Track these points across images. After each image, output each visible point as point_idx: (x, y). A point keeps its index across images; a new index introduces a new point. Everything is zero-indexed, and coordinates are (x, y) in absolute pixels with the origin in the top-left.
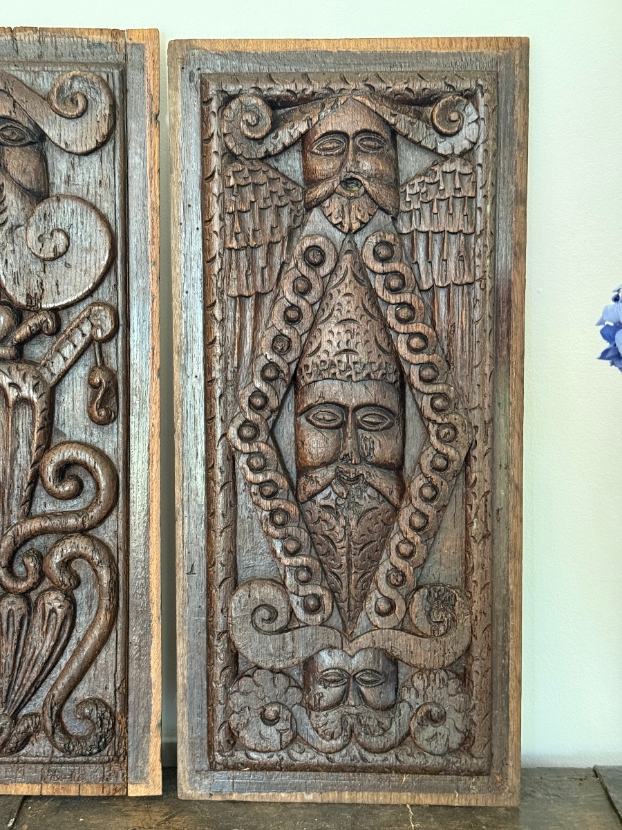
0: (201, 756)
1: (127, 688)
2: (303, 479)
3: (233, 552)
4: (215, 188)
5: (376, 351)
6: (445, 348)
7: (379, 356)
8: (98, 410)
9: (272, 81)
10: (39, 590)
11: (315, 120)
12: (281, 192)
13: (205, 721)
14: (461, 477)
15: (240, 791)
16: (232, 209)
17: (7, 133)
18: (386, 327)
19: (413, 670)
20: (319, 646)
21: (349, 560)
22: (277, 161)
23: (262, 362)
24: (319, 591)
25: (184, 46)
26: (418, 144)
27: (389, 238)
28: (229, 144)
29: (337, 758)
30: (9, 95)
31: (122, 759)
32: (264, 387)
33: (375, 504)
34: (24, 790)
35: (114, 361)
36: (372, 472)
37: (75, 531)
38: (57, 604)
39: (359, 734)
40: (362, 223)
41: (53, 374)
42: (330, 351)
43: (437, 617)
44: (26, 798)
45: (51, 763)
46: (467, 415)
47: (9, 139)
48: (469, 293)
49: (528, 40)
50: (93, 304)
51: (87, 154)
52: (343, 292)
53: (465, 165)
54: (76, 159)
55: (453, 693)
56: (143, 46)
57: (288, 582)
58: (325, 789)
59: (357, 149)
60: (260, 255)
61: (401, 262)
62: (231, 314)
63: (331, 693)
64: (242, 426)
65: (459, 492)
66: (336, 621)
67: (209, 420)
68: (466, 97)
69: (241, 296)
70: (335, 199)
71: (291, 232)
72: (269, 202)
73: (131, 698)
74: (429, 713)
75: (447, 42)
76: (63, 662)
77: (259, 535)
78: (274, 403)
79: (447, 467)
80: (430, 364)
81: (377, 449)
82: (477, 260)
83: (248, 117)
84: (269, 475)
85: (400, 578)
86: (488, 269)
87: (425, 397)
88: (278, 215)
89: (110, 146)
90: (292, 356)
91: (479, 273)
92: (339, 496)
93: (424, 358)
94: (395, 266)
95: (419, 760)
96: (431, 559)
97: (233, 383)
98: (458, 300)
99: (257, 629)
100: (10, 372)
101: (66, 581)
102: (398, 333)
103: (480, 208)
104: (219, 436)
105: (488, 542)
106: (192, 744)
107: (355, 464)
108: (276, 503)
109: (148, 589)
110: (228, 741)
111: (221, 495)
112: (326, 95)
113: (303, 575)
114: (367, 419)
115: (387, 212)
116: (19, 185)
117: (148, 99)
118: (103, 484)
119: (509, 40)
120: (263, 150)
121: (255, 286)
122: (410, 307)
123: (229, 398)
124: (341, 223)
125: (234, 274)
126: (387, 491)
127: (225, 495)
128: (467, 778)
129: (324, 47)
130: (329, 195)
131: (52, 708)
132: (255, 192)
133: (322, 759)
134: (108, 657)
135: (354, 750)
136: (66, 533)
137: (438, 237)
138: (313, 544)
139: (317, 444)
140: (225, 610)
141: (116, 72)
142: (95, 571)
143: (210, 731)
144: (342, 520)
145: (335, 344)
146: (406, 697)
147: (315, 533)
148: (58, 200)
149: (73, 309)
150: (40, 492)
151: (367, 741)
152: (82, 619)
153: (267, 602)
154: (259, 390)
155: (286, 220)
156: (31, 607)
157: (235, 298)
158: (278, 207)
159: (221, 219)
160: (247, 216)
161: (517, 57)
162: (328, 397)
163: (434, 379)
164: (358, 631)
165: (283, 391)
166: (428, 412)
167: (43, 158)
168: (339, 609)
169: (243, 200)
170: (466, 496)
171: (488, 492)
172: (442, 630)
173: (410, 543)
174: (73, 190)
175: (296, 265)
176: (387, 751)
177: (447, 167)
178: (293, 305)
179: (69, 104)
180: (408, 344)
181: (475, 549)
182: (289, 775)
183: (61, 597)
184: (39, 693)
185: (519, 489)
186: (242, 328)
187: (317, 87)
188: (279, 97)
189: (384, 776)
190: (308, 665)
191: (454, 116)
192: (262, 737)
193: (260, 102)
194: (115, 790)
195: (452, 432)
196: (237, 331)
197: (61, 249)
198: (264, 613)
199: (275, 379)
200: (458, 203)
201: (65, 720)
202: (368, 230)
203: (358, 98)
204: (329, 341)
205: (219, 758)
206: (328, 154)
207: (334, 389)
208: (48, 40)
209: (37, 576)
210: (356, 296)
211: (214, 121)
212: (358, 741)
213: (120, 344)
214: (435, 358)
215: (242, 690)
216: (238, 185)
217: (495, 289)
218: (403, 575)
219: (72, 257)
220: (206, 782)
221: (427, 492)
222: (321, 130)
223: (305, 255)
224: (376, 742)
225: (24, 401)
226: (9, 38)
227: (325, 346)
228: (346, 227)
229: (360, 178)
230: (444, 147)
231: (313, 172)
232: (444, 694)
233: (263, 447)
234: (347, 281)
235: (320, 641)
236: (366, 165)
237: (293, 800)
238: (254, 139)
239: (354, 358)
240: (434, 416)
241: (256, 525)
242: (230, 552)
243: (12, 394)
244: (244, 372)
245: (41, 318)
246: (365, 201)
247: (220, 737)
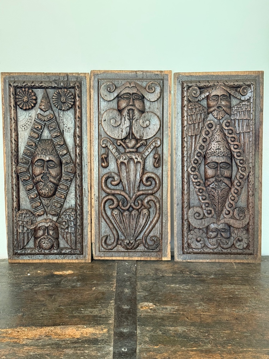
0: (181, 250)
1: (162, 233)
2: (206, 181)
3: (189, 200)
4: (185, 109)
5: (225, 149)
6: (243, 148)
7: (226, 150)
8: (156, 164)
9: (200, 83)
10: (141, 209)
11: (211, 92)
12: (202, 110)
13: (181, 242)
14: (247, 180)
15: (190, 259)
16: (190, 114)
17: (136, 97)
18: (228, 143)
19: (234, 229)
20: (211, 223)
21: (218, 201)
22: (201, 102)
23: (197, 152)
24: (211, 209)
25: (178, 74)
26: (236, 98)
27: (229, 121)
28: (190, 99)
29: (215, 251)
30: (136, 88)
31: (161, 251)
32: (197, 158)
33: (225, 187)
34: (136, 259)
35: (160, 152)
36: (224, 179)
37: (150, 194)
38: (146, 212)
39: (221, 244)
40: (222, 117)
41: (145, 155)
42: (214, 149)
43: (241, 215)
44: (137, 261)
45: (144, 252)
46: (248, 164)
47: (136, 98)
48: (249, 134)
49: (263, 71)
50: (155, 138)
51: (154, 101)
52: (217, 134)
53: (248, 103)
54: (152, 103)
55: (245, 234)
56: (168, 74)
57: (203, 207)
58: (212, 259)
59: (221, 99)
60: (196, 125)
61: (232, 127)
62: (189, 140)
63: (214, 234)
64: (192, 168)
65: (246, 184)
66: (215, 216)
67: (183, 166)
68: (248, 86)
69: (192, 136)
70: (215, 111)
71: (204, 119)
72: (199, 112)
73: (163, 236)
74: (239, 239)
75: (243, 72)
76: (147, 227)
77: (195, 195)
78: (200, 162)
79: (243, 178)
80: (239, 152)
81: (226, 173)
82: (251, 126)
83: (194, 92)
84: (199, 180)
85: (231, 206)
86: (254, 128)
87: (238, 160)
88: (201, 115)
89: (160, 99)
90: (204, 150)
91: (251, 129)
92: (216, 185)
93: (238, 150)
94: (231, 128)
95: (235, 251)
96: (239, 201)
97: (189, 157)
98: (246, 136)
99: (195, 218)
100: (135, 155)
101: (148, 206)
102: (231, 144)
103: (252, 113)
104: (185, 170)
105: (253, 196)
106: (178, 248)
107: (220, 177)
108: (200, 187)
109: (167, 209)
110: (188, 246)
111: (186, 185)
112: (214, 86)
113: (207, 205)
114: (223, 166)
115: (228, 114)
116: (138, 109)
117: (169, 88)
118: (157, 182)
119: (259, 72)
120: (197, 99)
121: (195, 133)
122: (234, 138)
123: (188, 161)
124: (217, 117)
125: (190, 130)
126: (228, 184)
127: (187, 185)
128: (248, 255)
129: (212, 74)
130: (214, 111)
131: (145, 238)
132: (195, 110)
133: (211, 251)
134: (158, 225)
135: (220, 248)
136: (148, 195)
137: (241, 120)
138: (209, 197)
139: (210, 172)
140: (187, 214)
141: (162, 81)
142: (155, 204)
143: (183, 244)
144: (217, 191)
145: (215, 147)
146: (233, 235)
147: (209, 194)
148: (148, 113)
149: (150, 139)
150: (141, 184)
151: (223, 246)
152: (152, 216)
153: (198, 212)
154: (196, 159)
155: (203, 117)
156: (140, 213)
157: (190, 136)
158: (201, 113)
159: (187, 117)
160: (193, 116)
161: (261, 76)
162: (213, 160)
163: (240, 156)
164: (220, 219)
165: (202, 159)
166: (239, 164)
167: (144, 103)
168: (216, 213)
169: (192, 112)
170: (248, 185)
171: (253, 184)
172: (242, 218)
173: (234, 197)
174: (151, 110)
175: (206, 128)
176: (228, 249)
177: (243, 103)
178: (205, 138)
179: (151, 90)
180: (234, 147)
181: (250, 198)
182: (202, 255)
183: (147, 210)
184: (141, 234)
185: (261, 183)
186: (192, 143)
187: (211, 84)
188: (202, 87)
189: (227, 255)
190: (207, 228)
191: (245, 91)
192: (196, 245)
193: (197, 88)
194: (159, 259)
195: (245, 169)
196: (191, 144)
197: (148, 125)
198: (197, 214)
199: (200, 156)
200: (246, 112)
201: (147, 241)
202: (224, 119)
203: (222, 87)
204: (214, 147)
205: (185, 251)
206: (214, 100)
207: (215, 158)
208: (145, 73)
209: (141, 205)
210: (220, 135)
211: (185, 93)
212: (220, 246)
213: (161, 148)
214: (240, 151)
215: (191, 234)
216: (191, 108)
217: (255, 133)
218: (232, 205)
219: (151, 127)
220: (182, 257)
221: (238, 184)
222: (212, 95)
223: (208, 125)
224: (225, 246)
225: (139, 162)
226: (135, 73)
227: (213, 148)
228: (218, 118)
229: (222, 106)
230: (243, 98)
231: (210, 104)
232: (242, 234)
233: (197, 173)
234: (218, 131)
235: (211, 221)
236: (223, 103)
237: (204, 261)
238: (195, 97)
239: (220, 151)
240: (240, 165)
241: (195, 192)
242: (188, 199)
243: (136, 160)
244: (192, 155)
245: (143, 142)
246: (223, 112)
247: (186, 245)
